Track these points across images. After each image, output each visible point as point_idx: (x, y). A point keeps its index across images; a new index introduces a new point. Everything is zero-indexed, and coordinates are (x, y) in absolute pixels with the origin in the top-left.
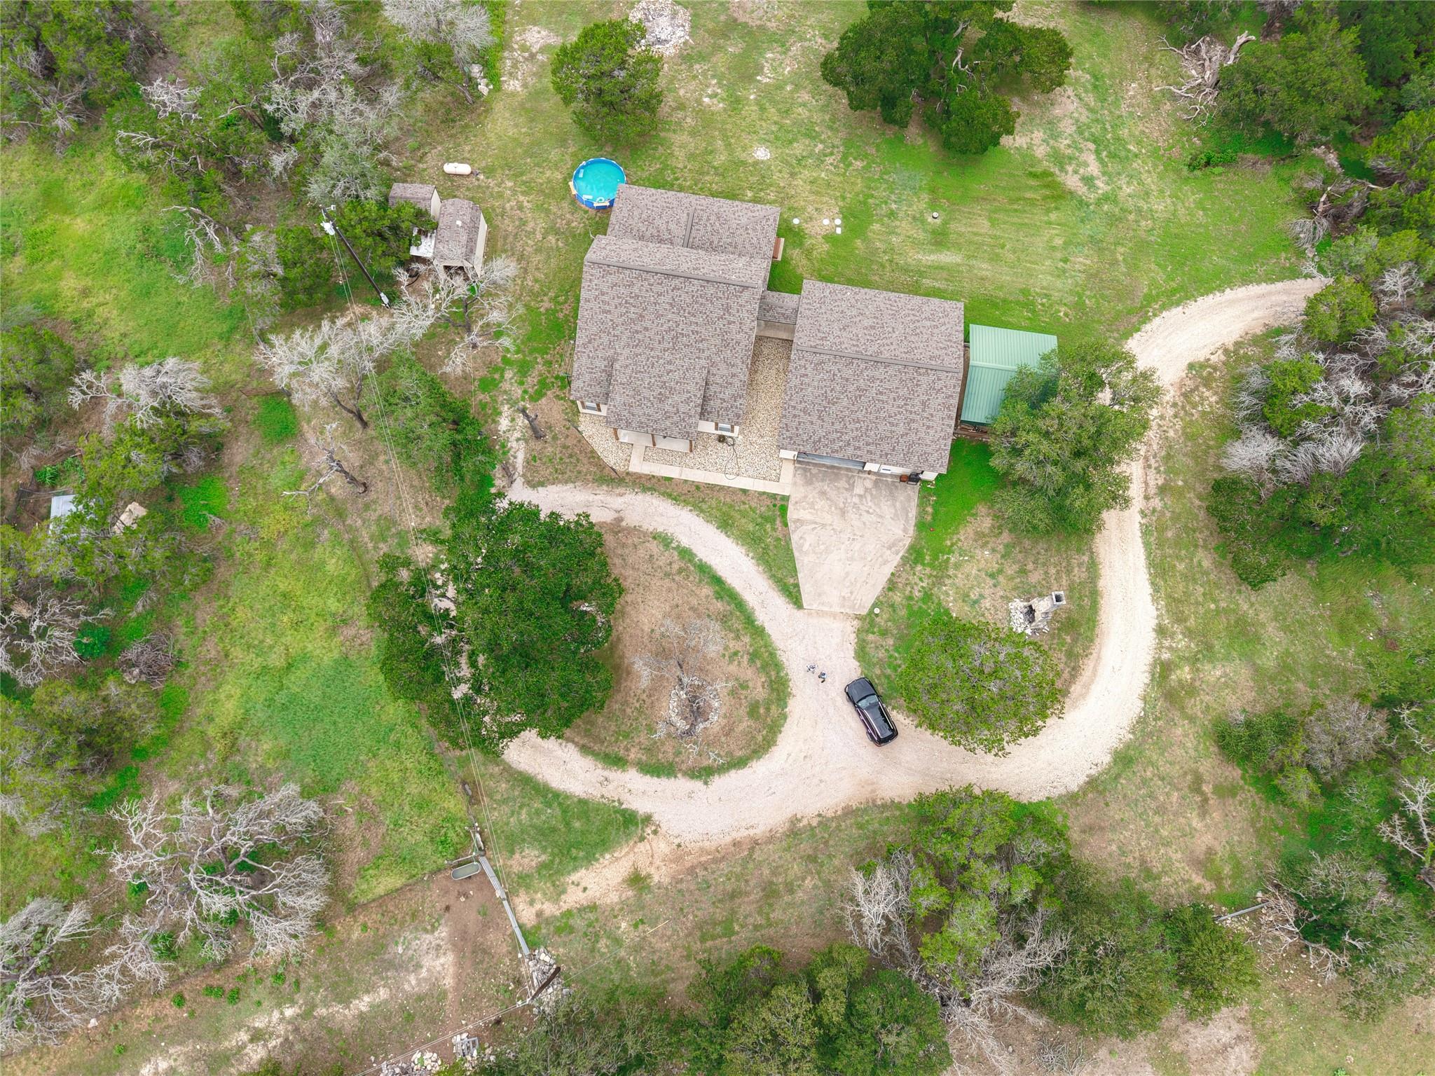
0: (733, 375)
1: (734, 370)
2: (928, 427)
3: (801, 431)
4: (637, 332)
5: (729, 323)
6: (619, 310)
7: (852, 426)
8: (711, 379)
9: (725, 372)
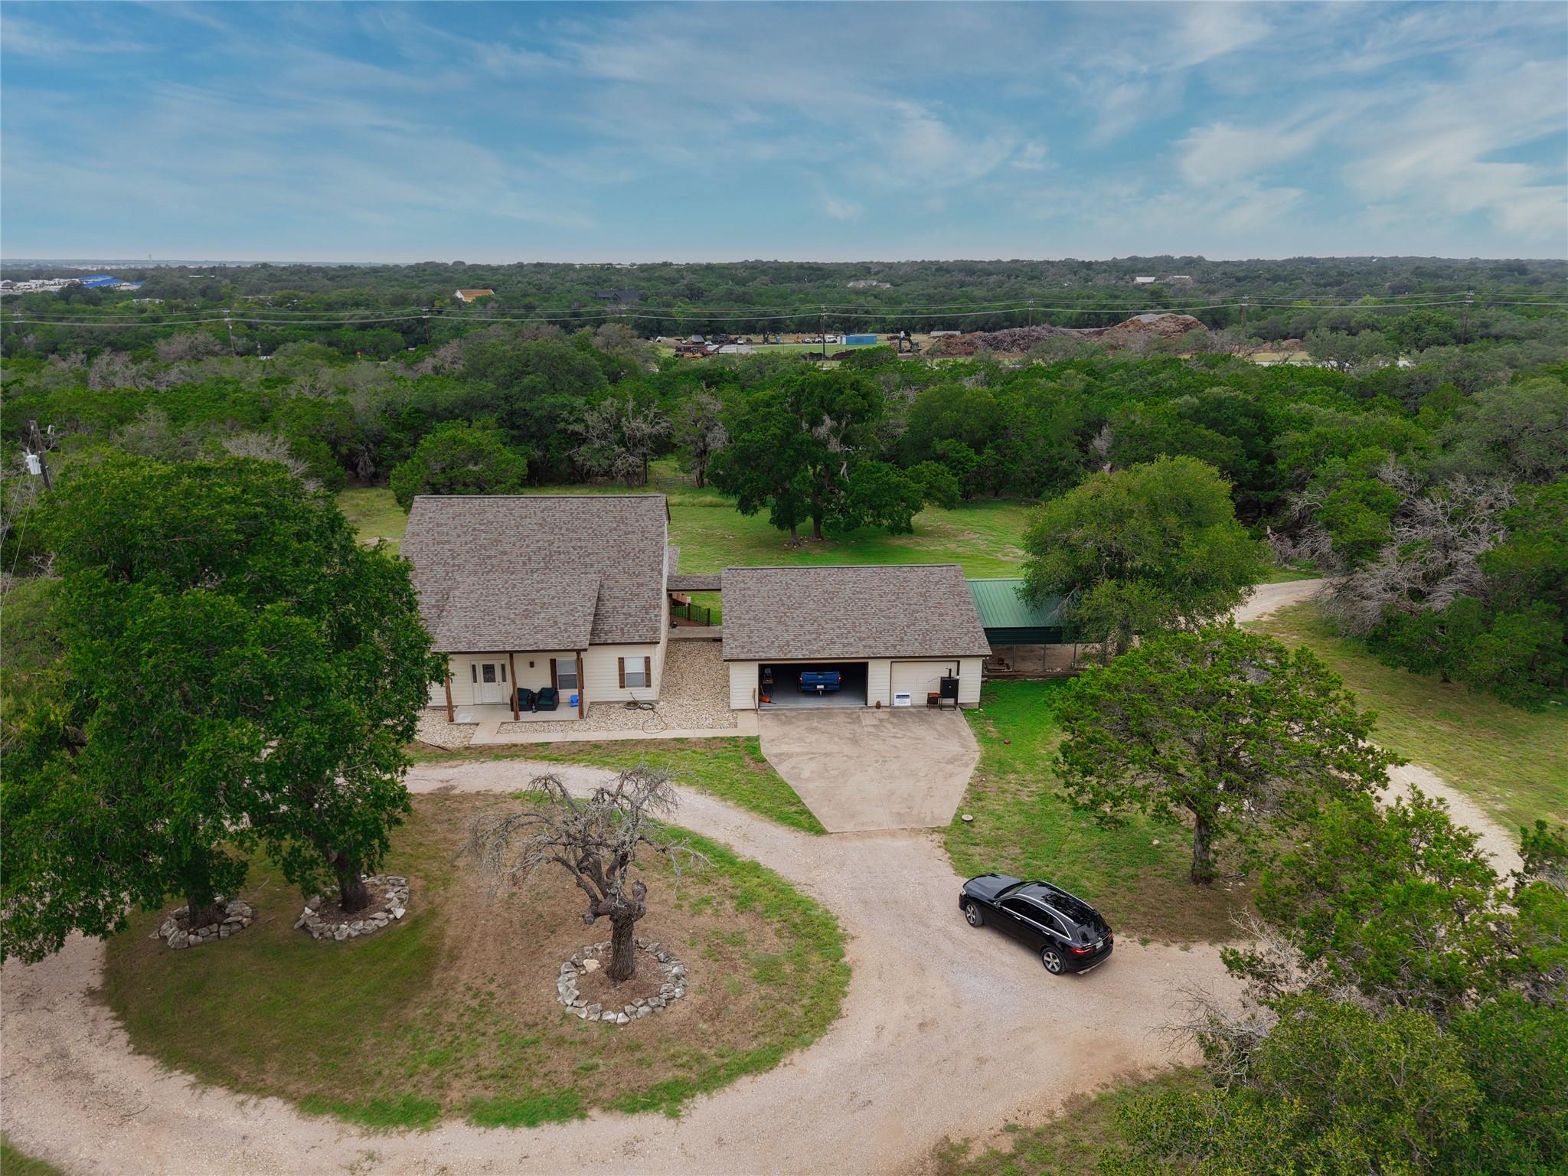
0: (640, 585)
1: (640, 580)
2: (941, 615)
3: (755, 638)
4: (489, 557)
5: (626, 533)
6: (463, 538)
7: (831, 625)
8: (606, 593)
9: (627, 583)
